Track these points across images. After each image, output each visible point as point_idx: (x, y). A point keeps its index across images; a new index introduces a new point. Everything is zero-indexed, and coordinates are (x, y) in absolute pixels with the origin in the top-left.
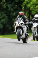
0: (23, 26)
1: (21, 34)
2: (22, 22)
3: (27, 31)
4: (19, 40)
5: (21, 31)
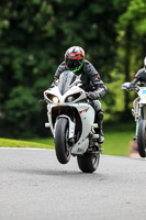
0: (80, 106)
2: (76, 89)
3: (96, 125)
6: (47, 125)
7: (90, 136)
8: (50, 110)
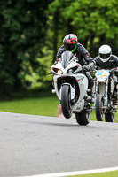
1: (73, 97)
2: (74, 64)
3: (89, 90)
4: (67, 116)
5: (73, 90)
6: (53, 91)
7: (85, 98)
8: (55, 80)
